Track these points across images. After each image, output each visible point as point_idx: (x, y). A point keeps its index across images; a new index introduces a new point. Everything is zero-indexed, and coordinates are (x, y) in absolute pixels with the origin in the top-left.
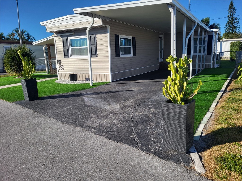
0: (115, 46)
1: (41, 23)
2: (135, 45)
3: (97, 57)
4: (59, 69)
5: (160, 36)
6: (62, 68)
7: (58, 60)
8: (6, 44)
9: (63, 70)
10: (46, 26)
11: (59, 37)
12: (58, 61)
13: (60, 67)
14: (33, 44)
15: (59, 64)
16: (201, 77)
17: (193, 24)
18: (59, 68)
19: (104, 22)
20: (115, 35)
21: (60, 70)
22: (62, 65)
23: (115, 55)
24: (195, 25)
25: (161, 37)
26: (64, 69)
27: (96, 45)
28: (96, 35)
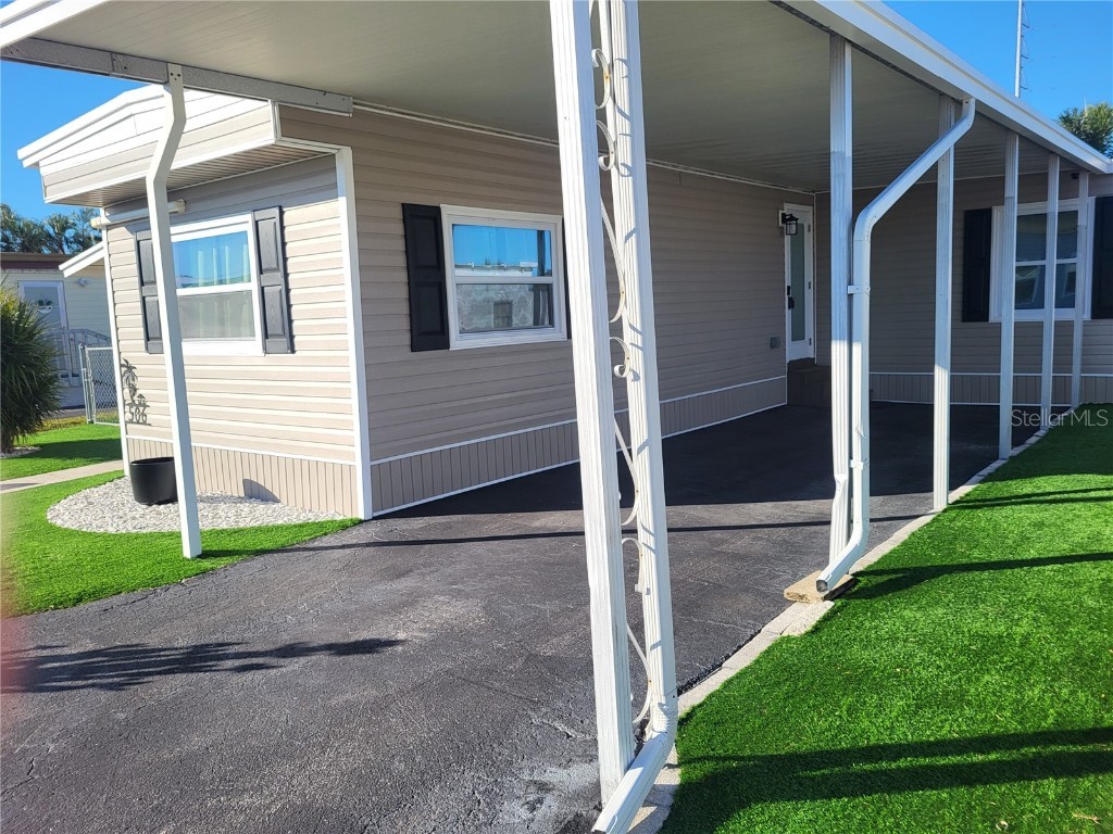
0: (403, 276)
1: (21, 153)
3: (293, 351)
4: (129, 416)
5: (788, 208)
6: (141, 409)
7: (123, 362)
8: (33, 271)
9: (144, 423)
10: (43, 171)
11: (123, 229)
12: (124, 369)
13: (131, 405)
14: (67, 274)
15: (127, 391)
18: (127, 408)
19: (289, 120)
20: (403, 205)
21: (131, 422)
22: (141, 396)
23: (406, 339)
24: (959, 118)
25: (792, 218)
26: (150, 418)
27: (286, 275)
28: (282, 213)
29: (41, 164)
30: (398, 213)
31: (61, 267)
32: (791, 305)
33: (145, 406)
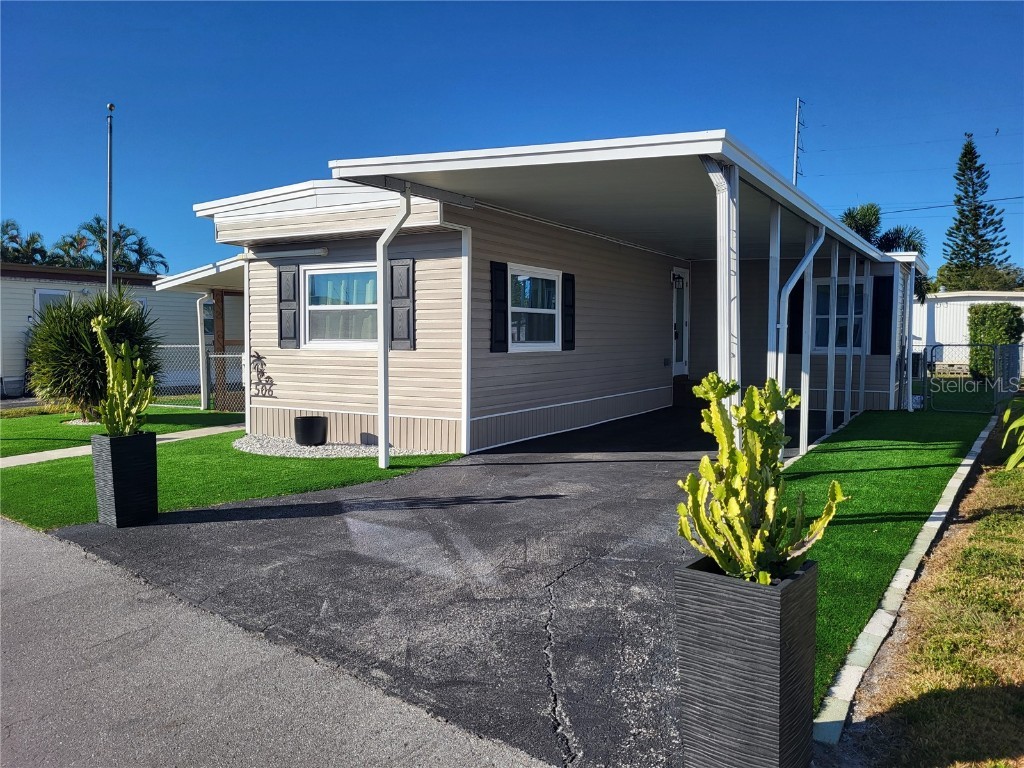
0: (489, 306)
1: (196, 207)
2: (573, 306)
3: (415, 349)
4: (254, 391)
5: (676, 271)
6: (268, 387)
7: (253, 353)
8: (48, 281)
9: (271, 396)
10: (216, 220)
11: (266, 263)
12: (252, 359)
13: (257, 384)
14: (158, 288)
15: (254, 374)
16: (850, 449)
17: (810, 232)
18: (253, 386)
19: (447, 212)
20: (491, 262)
21: (257, 395)
22: (269, 377)
23: (488, 344)
24: (816, 238)
25: (679, 277)
26: (275, 393)
27: (414, 301)
28: (414, 263)
29: (216, 216)
30: (488, 266)
31: (154, 283)
32: (676, 337)
33: (272, 384)
